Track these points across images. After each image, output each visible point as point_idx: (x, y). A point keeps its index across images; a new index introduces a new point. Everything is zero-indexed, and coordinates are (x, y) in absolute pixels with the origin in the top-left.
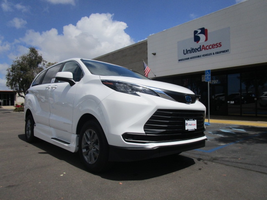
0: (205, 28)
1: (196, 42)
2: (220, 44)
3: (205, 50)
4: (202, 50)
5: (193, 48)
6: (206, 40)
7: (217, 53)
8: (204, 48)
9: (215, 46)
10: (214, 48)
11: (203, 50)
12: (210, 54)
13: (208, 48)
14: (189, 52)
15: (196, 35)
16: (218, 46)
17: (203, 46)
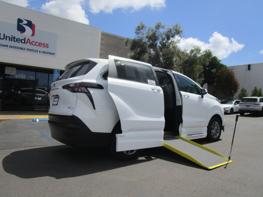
0: (33, 23)
1: (19, 32)
2: (48, 45)
3: (30, 44)
4: (26, 43)
5: (14, 37)
6: (33, 35)
7: (44, 53)
8: (30, 42)
9: (42, 44)
10: (41, 46)
11: (28, 44)
12: (36, 51)
13: (34, 43)
14: (8, 38)
15: (20, 24)
16: (45, 46)
17: (29, 39)
